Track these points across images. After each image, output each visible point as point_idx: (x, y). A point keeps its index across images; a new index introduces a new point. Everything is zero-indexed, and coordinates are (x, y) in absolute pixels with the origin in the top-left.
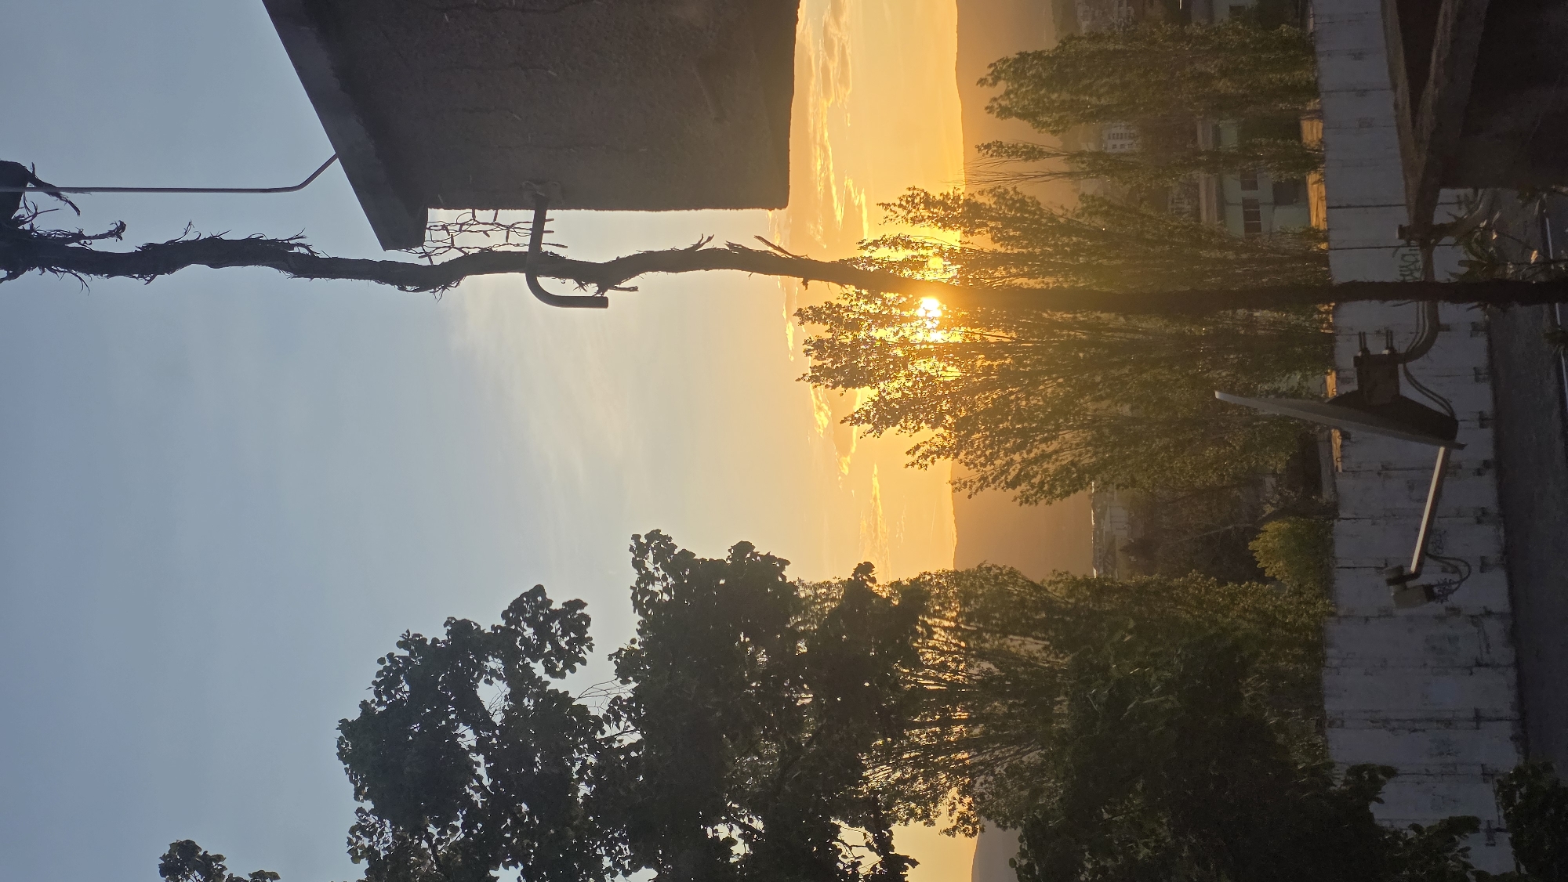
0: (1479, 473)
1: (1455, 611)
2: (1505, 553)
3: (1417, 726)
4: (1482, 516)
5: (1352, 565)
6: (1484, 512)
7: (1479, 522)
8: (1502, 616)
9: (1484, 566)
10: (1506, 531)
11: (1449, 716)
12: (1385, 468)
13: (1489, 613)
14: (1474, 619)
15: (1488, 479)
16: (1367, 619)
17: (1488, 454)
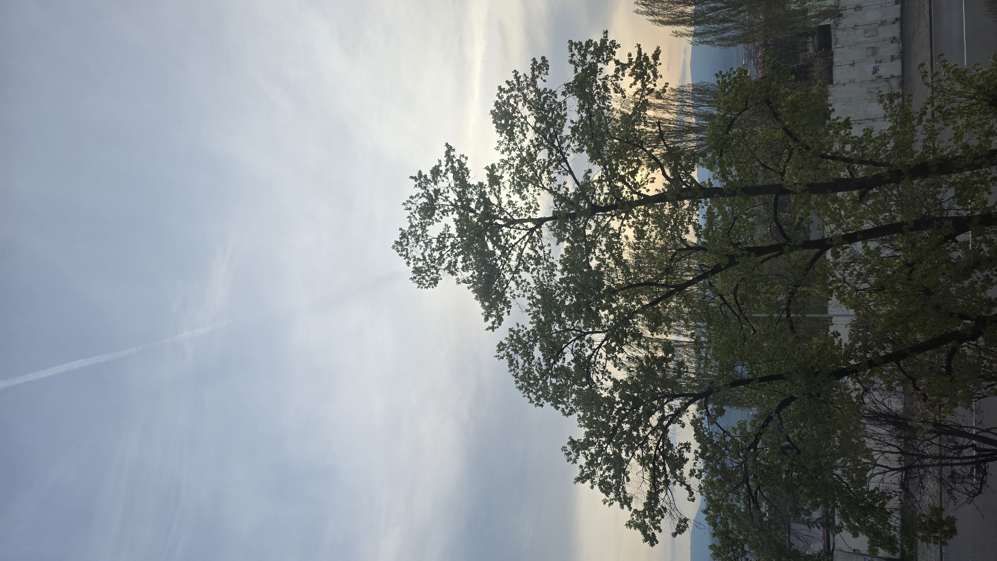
0: (894, 23)
1: (880, 77)
2: (902, 52)
3: (861, 122)
4: (893, 40)
5: (840, 64)
6: (894, 38)
7: (892, 42)
8: (898, 77)
9: (893, 58)
10: (903, 45)
11: (873, 117)
12: (855, 26)
13: (893, 76)
14: (887, 80)
15: (897, 25)
16: (844, 84)
17: (898, 15)
